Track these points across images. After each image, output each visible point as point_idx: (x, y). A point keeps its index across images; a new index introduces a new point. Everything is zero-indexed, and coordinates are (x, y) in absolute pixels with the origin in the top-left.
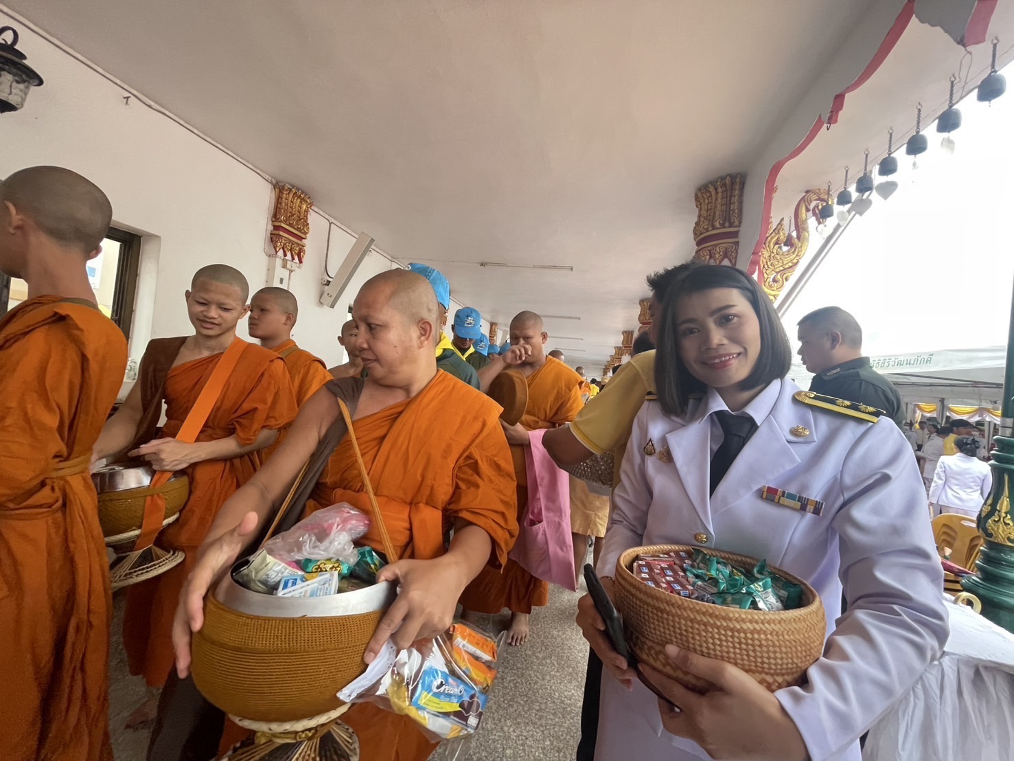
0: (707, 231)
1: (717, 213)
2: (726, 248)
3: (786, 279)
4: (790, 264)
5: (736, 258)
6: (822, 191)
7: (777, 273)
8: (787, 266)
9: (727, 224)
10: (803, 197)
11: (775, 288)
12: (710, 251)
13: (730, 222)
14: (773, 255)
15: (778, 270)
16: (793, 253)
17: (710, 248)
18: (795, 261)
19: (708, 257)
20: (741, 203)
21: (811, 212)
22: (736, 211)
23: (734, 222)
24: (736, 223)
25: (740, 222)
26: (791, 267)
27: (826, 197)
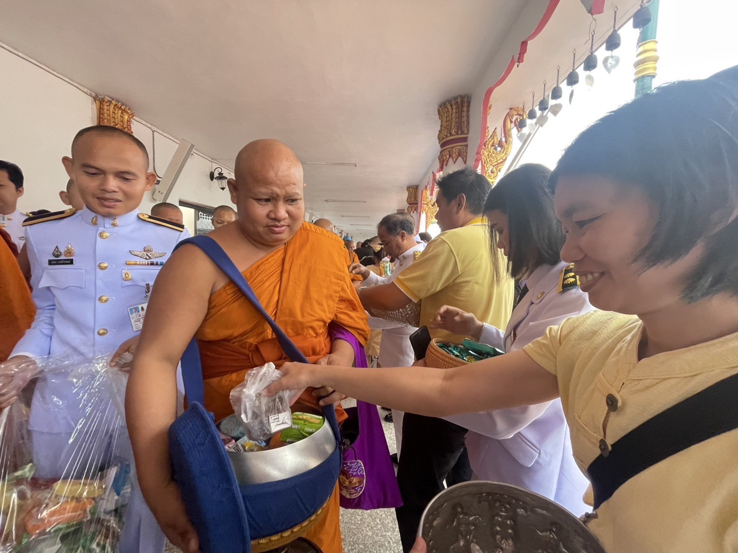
0: (447, 137)
1: (453, 124)
2: (460, 150)
3: (499, 171)
4: (501, 160)
5: (466, 157)
6: (519, 109)
7: (494, 166)
8: (499, 162)
9: (460, 132)
10: (508, 113)
11: (492, 177)
12: (449, 151)
13: (461, 131)
14: (490, 154)
15: (494, 164)
16: (503, 152)
17: (449, 149)
18: (504, 158)
19: (448, 156)
20: (468, 116)
21: (513, 123)
22: (465, 123)
23: (464, 131)
24: (466, 132)
25: (468, 131)
26: (502, 162)
27: (522, 112)
